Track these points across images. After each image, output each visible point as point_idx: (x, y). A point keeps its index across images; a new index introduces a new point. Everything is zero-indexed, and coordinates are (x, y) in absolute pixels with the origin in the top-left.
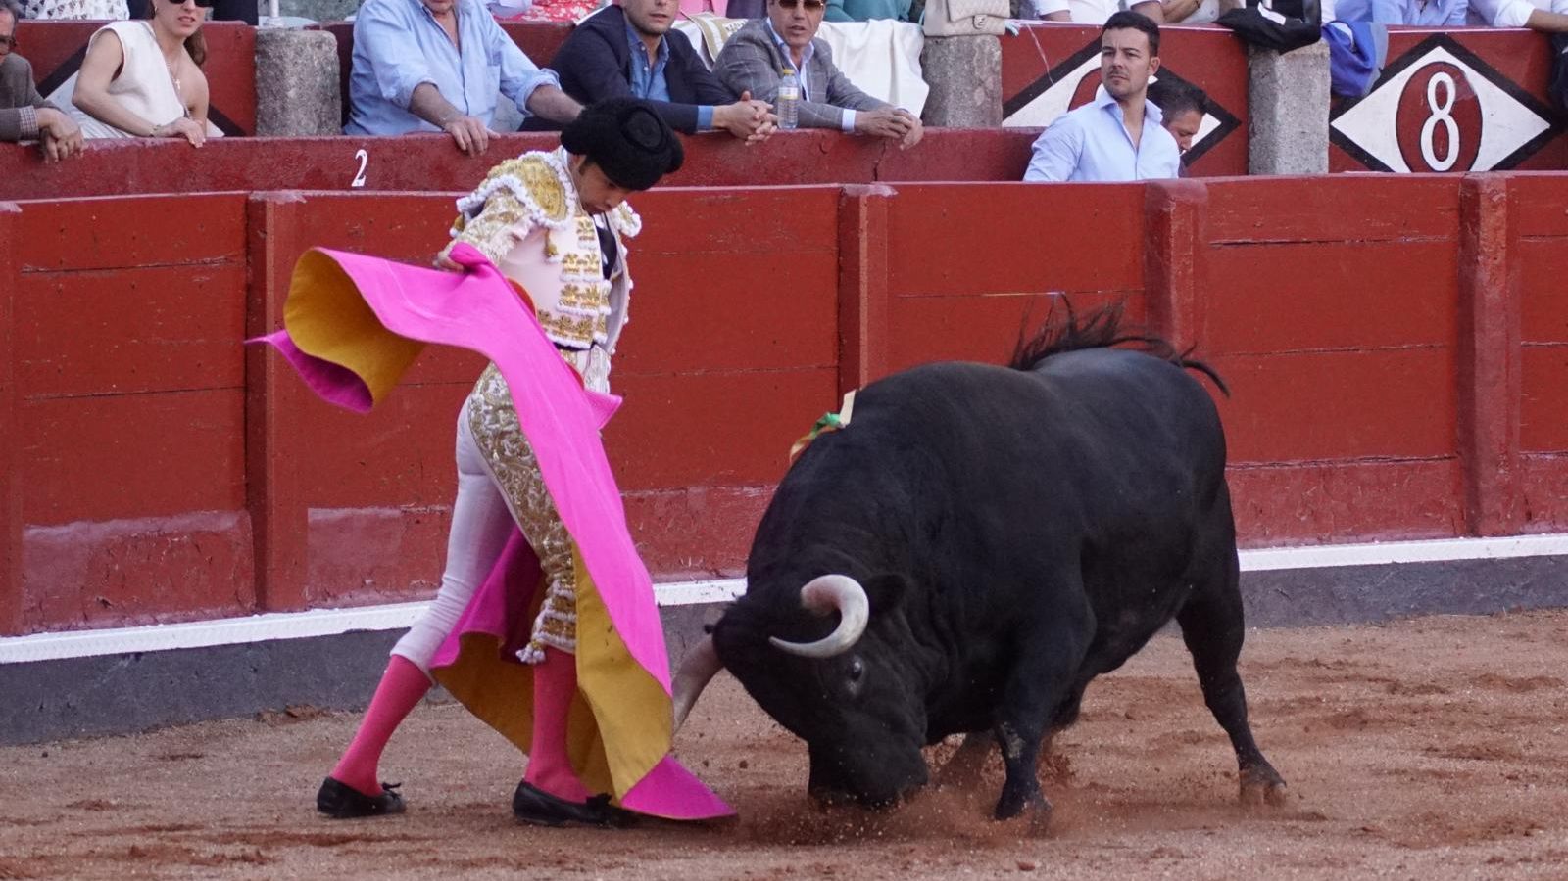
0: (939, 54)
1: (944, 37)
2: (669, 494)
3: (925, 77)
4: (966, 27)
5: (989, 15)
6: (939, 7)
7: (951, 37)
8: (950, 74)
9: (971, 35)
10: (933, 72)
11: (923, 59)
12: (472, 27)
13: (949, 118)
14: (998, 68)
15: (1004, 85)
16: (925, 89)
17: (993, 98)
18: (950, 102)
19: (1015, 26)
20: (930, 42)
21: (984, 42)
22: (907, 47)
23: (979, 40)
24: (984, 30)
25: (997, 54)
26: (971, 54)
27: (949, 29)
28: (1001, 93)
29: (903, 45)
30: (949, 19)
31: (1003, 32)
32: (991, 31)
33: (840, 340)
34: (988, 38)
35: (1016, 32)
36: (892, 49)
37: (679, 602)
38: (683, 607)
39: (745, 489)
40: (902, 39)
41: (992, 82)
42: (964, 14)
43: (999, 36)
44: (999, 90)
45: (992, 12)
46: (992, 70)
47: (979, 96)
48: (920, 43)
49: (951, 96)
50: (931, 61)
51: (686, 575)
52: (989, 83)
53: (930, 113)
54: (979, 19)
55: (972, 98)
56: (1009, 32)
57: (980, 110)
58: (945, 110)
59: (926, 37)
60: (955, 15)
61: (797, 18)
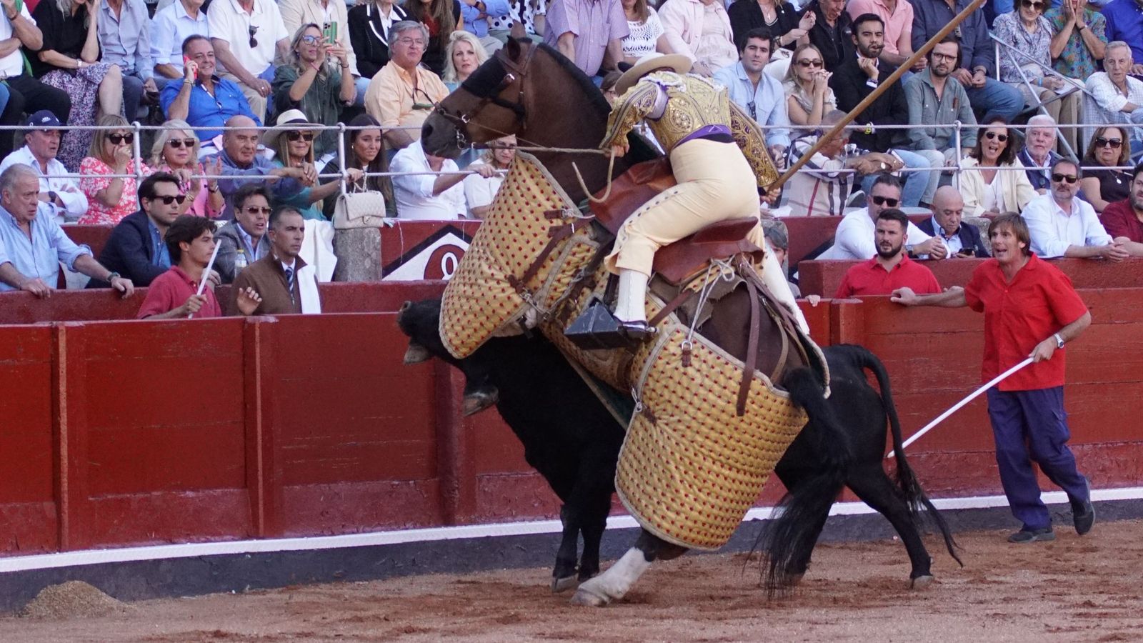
0: (343, 239)
1: (345, 229)
2: (140, 495)
3: (335, 252)
4: (359, 223)
5: (373, 216)
6: (342, 211)
7: (349, 229)
8: (350, 250)
9: (363, 228)
10: (340, 250)
11: (334, 243)
12: (38, 227)
13: (349, 276)
14: (379, 247)
15: (383, 256)
16: (335, 259)
17: (376, 265)
18: (350, 267)
19: (390, 221)
20: (338, 232)
21: (370, 232)
22: (324, 235)
23: (367, 230)
24: (370, 224)
25: (378, 238)
26: (362, 239)
27: (348, 225)
28: (381, 261)
29: (322, 235)
30: (348, 219)
31: (382, 226)
32: (375, 225)
33: (245, 405)
34: (373, 229)
35: (391, 226)
36: (315, 237)
37: (143, 558)
38: (147, 561)
39: (188, 493)
40: (321, 231)
41: (376, 255)
42: (357, 215)
43: (380, 228)
44: (380, 259)
45: (375, 214)
46: (375, 248)
47: (368, 263)
48: (332, 234)
49: (351, 264)
50: (339, 244)
51: (150, 542)
52: (374, 255)
53: (339, 274)
54: (366, 218)
55: (363, 265)
56: (386, 225)
57: (368, 272)
58: (346, 271)
59: (336, 229)
60: (351, 216)
61: (260, 219)
